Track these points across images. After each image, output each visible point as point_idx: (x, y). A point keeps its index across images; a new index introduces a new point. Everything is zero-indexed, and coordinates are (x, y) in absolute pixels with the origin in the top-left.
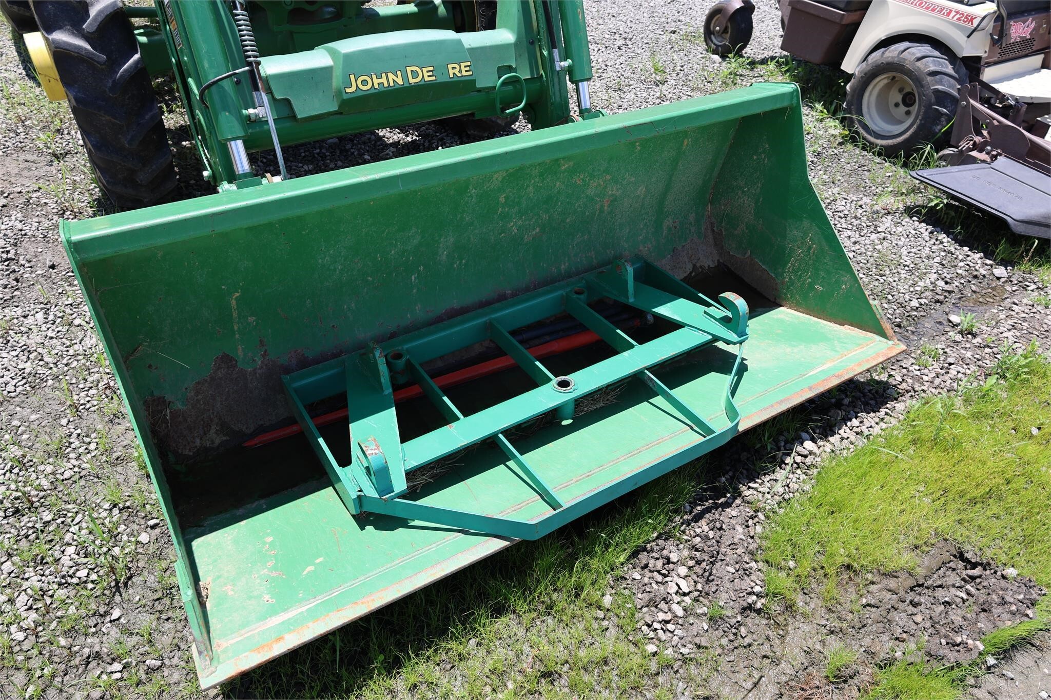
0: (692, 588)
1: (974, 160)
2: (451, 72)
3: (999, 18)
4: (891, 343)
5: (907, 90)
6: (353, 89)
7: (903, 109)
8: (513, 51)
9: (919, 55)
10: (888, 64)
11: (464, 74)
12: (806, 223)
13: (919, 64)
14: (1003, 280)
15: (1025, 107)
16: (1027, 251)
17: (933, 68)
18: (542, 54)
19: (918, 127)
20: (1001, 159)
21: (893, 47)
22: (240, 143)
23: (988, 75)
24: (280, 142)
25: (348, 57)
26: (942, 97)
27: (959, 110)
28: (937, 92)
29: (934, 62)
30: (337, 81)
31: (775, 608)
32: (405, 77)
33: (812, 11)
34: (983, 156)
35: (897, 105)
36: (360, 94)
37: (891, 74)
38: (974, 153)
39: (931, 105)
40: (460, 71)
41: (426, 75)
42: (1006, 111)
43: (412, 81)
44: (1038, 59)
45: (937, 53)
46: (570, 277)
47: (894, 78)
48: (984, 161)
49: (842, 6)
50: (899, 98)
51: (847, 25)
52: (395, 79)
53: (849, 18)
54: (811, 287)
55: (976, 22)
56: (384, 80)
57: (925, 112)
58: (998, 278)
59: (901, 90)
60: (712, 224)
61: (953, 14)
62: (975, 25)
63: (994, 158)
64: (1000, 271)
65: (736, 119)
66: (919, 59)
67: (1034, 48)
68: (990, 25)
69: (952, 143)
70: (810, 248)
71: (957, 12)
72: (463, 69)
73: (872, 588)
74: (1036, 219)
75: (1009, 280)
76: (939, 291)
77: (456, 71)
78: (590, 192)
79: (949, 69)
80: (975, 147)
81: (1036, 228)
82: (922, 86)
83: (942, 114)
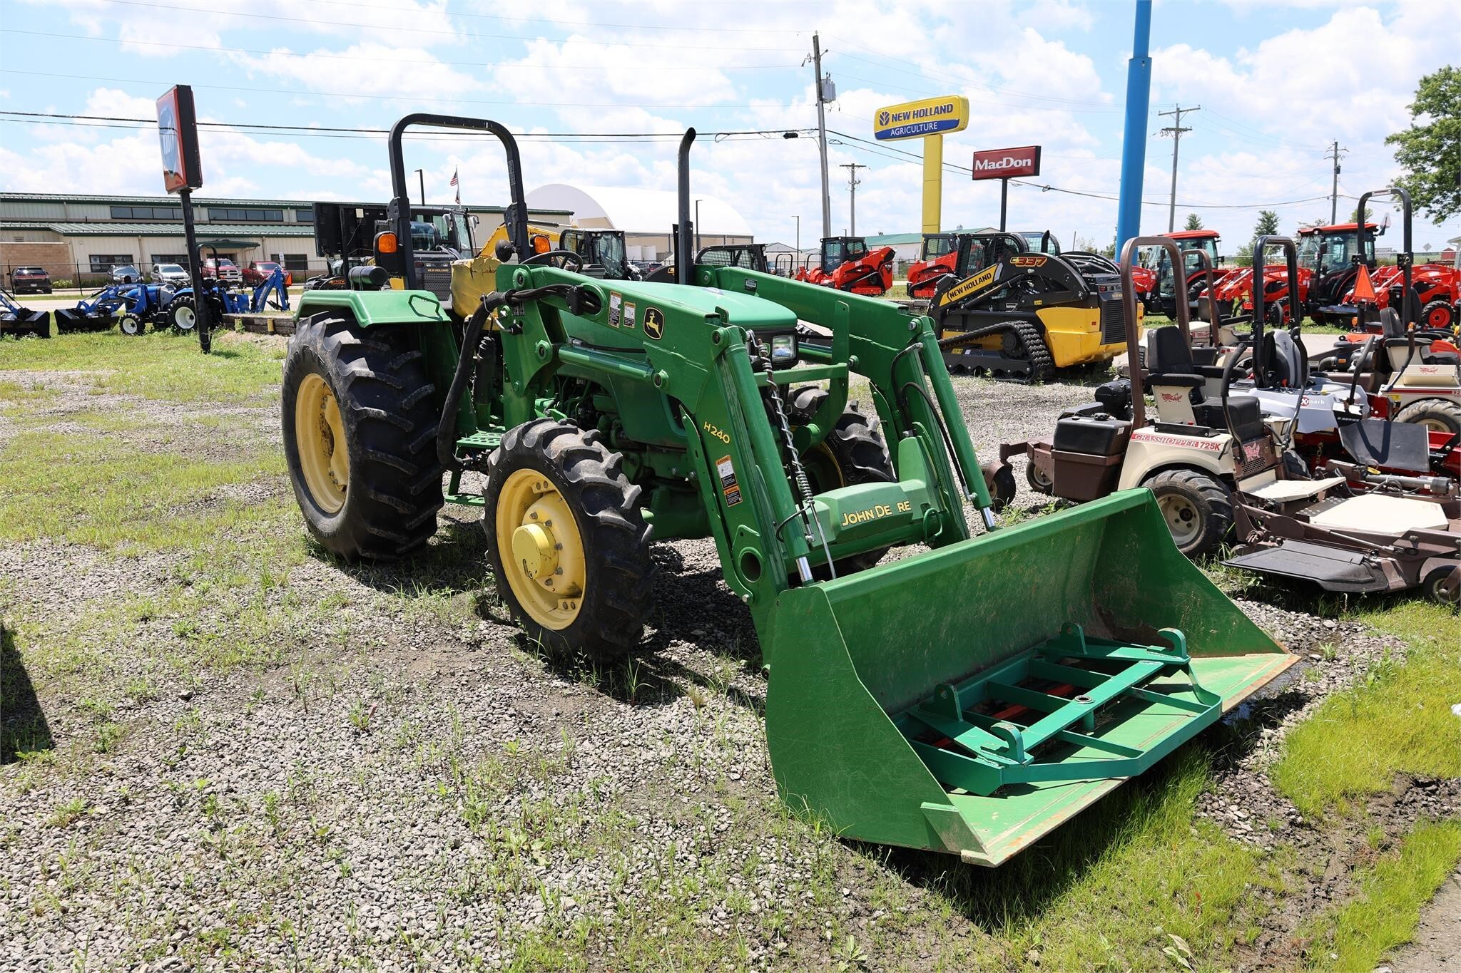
0: (1248, 815)
1: (1265, 547)
2: (899, 508)
3: (1235, 443)
4: (1288, 656)
5: (1183, 507)
6: (847, 523)
7: (1183, 523)
8: (927, 494)
9: (1186, 477)
10: (1162, 488)
11: (906, 509)
12: (1186, 584)
13: (1188, 484)
14: (1334, 630)
15: (1283, 505)
16: (1343, 604)
17: (1201, 485)
18: (944, 494)
19: (1206, 532)
20: (1287, 543)
21: (1161, 475)
22: (805, 558)
23: (1243, 486)
24: (832, 558)
25: (840, 501)
26: (1216, 505)
27: (1235, 514)
28: (1211, 502)
29: (1199, 482)
30: (833, 519)
31: (1313, 822)
32: (874, 514)
33: (1077, 460)
34: (1269, 543)
35: (1177, 521)
36: (851, 526)
37: (1166, 496)
38: (1262, 543)
39: (1210, 513)
40: (904, 508)
41: (885, 512)
42: (1270, 509)
43: (880, 516)
44: (1271, 474)
45: (1198, 475)
46: (1017, 653)
47: (1169, 499)
48: (1273, 547)
49: (1102, 452)
50: (1177, 515)
51: (1110, 467)
52: (869, 516)
53: (1111, 460)
54: (1206, 633)
55: (1221, 448)
56: (863, 516)
57: (1207, 520)
58: (1331, 629)
59: (1176, 509)
60: (1099, 610)
61: (1200, 445)
62: (1221, 450)
63: (1281, 543)
64: (1328, 623)
65: (1103, 519)
66: (1187, 480)
67: (1266, 465)
68: (1230, 449)
69: (1239, 539)
70: (1195, 602)
71: (1203, 443)
72: (906, 506)
73: (1369, 805)
74: (1336, 577)
75: (1339, 629)
76: (1291, 640)
77: (901, 508)
78: (1025, 580)
79: (1213, 484)
80: (1260, 538)
81: (1340, 584)
82: (1198, 500)
83: (1222, 519)
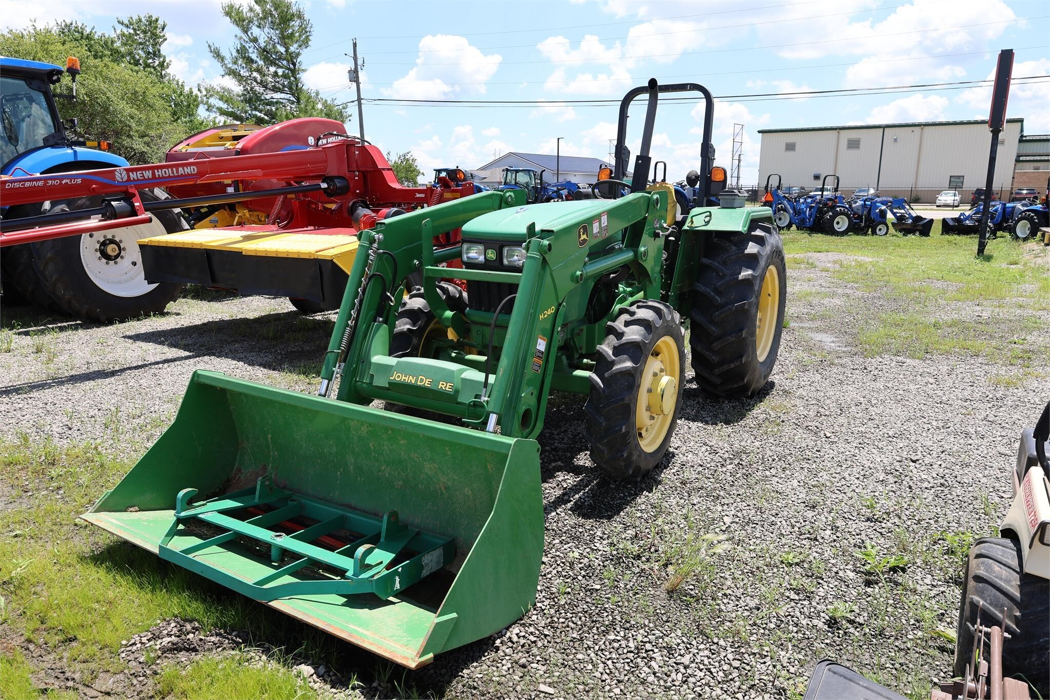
2: (440, 385)
6: (393, 378)
11: (447, 389)
32: (416, 381)
36: (394, 381)
40: (446, 387)
41: (426, 383)
43: (419, 383)
52: (411, 380)
55: (1036, 529)
56: (407, 379)
61: (1033, 513)
62: (1034, 532)
72: (448, 387)
77: (443, 386)
